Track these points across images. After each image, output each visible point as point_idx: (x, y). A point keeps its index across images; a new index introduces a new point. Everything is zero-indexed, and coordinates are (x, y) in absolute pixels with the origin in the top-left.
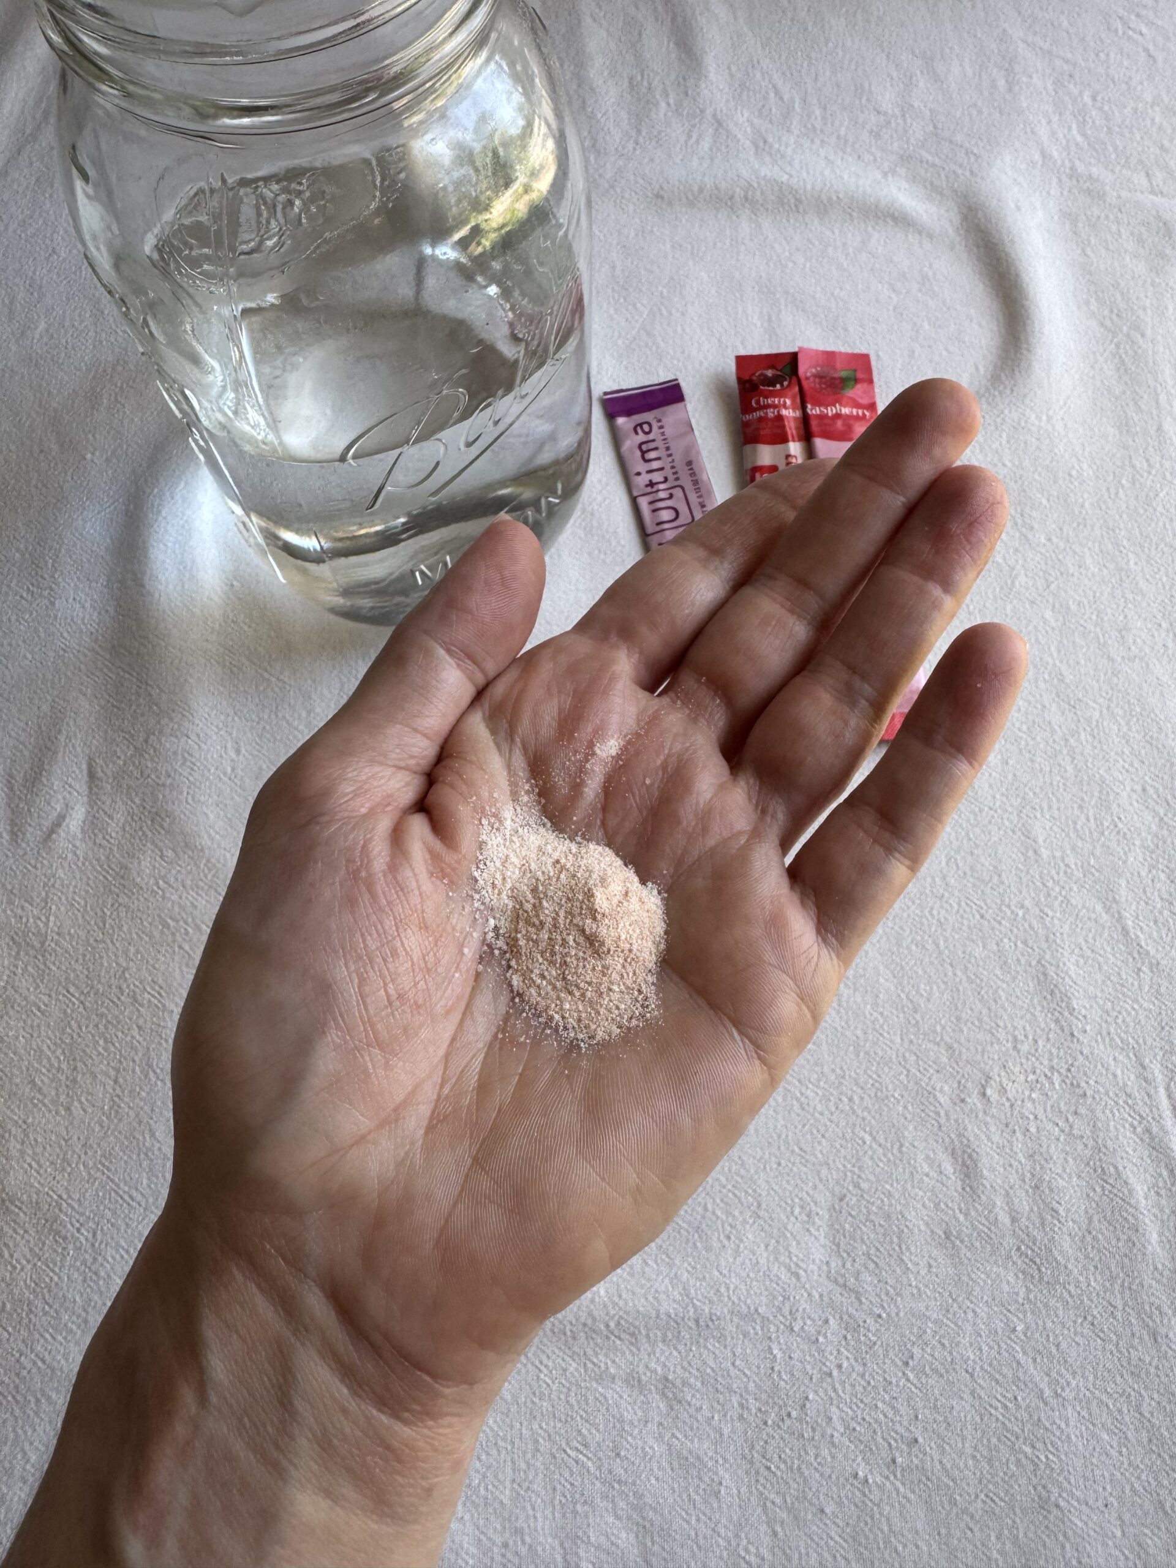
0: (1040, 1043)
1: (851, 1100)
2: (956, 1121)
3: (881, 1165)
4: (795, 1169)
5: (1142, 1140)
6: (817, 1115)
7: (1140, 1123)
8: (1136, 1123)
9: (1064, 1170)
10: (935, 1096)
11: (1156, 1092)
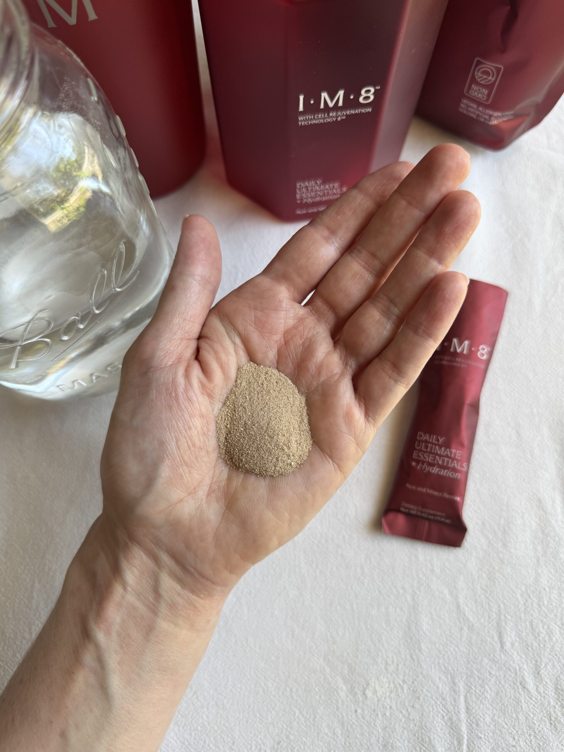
0: (400, 666)
1: (291, 690)
2: (347, 706)
3: (302, 727)
4: (255, 725)
5: (446, 724)
6: (272, 697)
7: (447, 714)
8: (445, 714)
9: (401, 737)
10: (337, 691)
11: (459, 698)
